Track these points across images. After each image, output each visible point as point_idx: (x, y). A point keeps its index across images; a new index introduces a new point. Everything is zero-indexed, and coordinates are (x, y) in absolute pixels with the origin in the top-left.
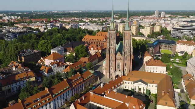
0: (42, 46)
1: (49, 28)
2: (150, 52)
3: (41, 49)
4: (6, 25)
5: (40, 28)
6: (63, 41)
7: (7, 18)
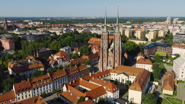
0: (53, 46)
1: (64, 32)
2: (145, 53)
3: (53, 48)
4: (30, 29)
5: (57, 32)
6: (72, 42)
7: (32, 23)
